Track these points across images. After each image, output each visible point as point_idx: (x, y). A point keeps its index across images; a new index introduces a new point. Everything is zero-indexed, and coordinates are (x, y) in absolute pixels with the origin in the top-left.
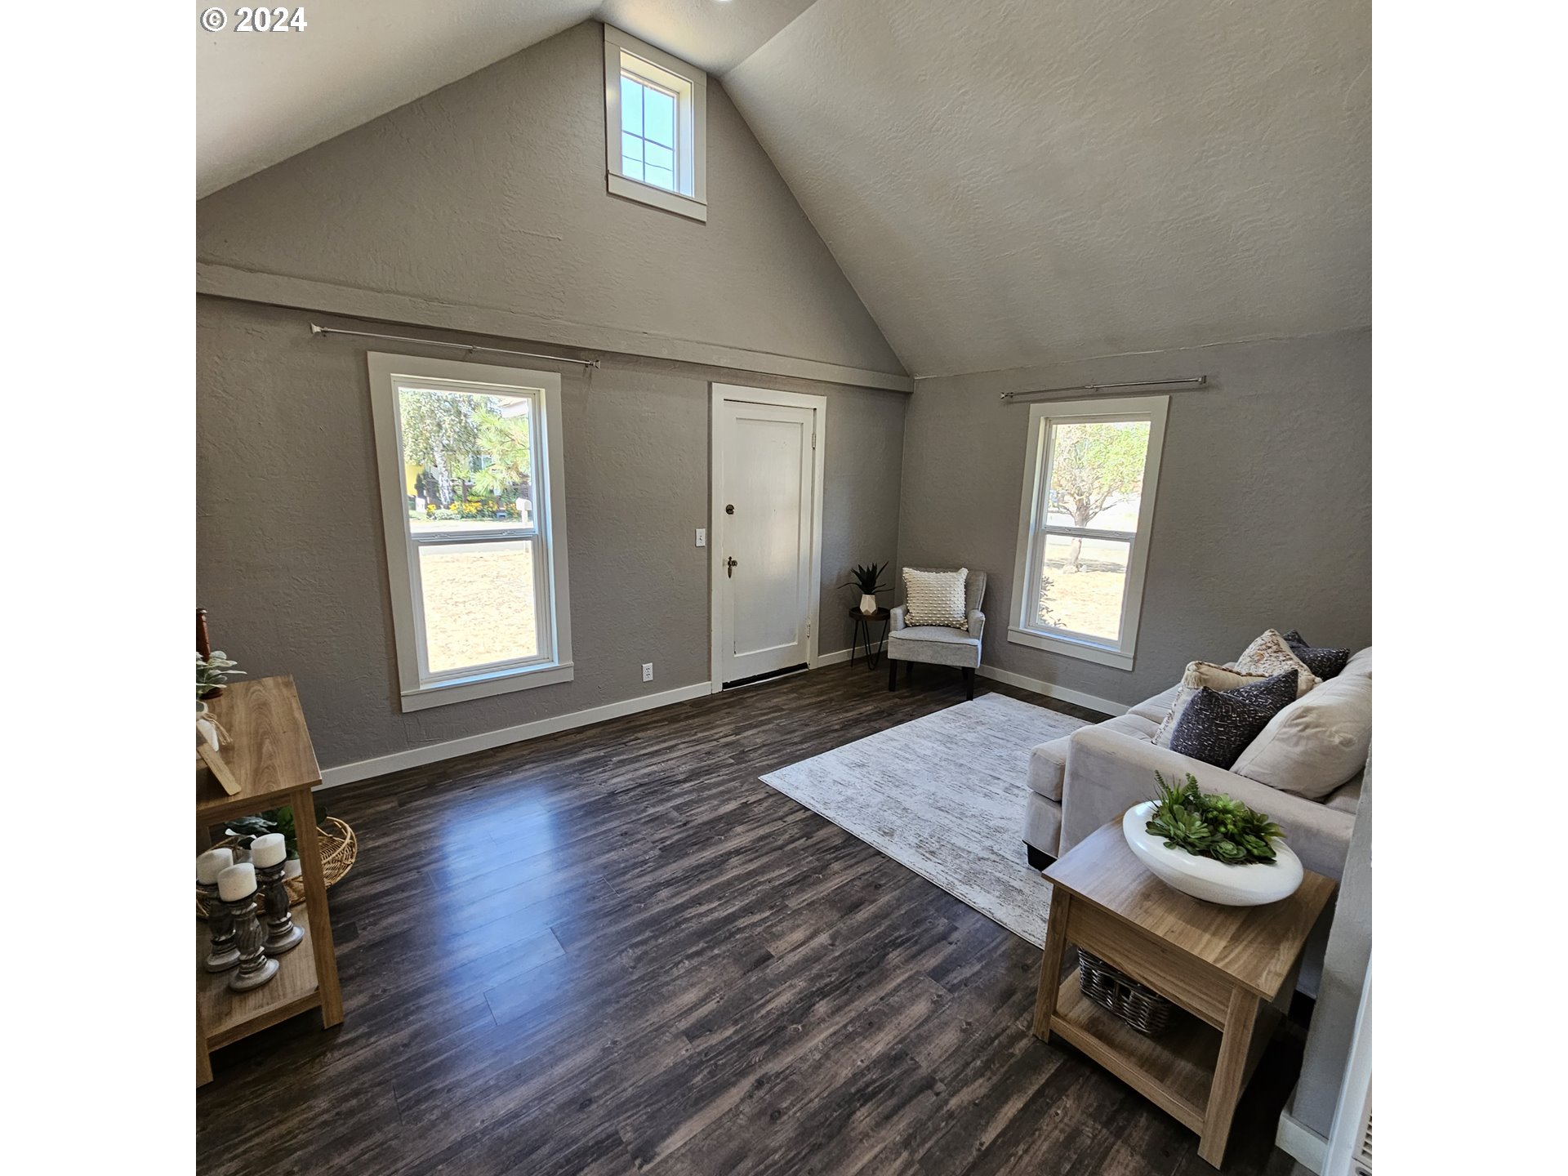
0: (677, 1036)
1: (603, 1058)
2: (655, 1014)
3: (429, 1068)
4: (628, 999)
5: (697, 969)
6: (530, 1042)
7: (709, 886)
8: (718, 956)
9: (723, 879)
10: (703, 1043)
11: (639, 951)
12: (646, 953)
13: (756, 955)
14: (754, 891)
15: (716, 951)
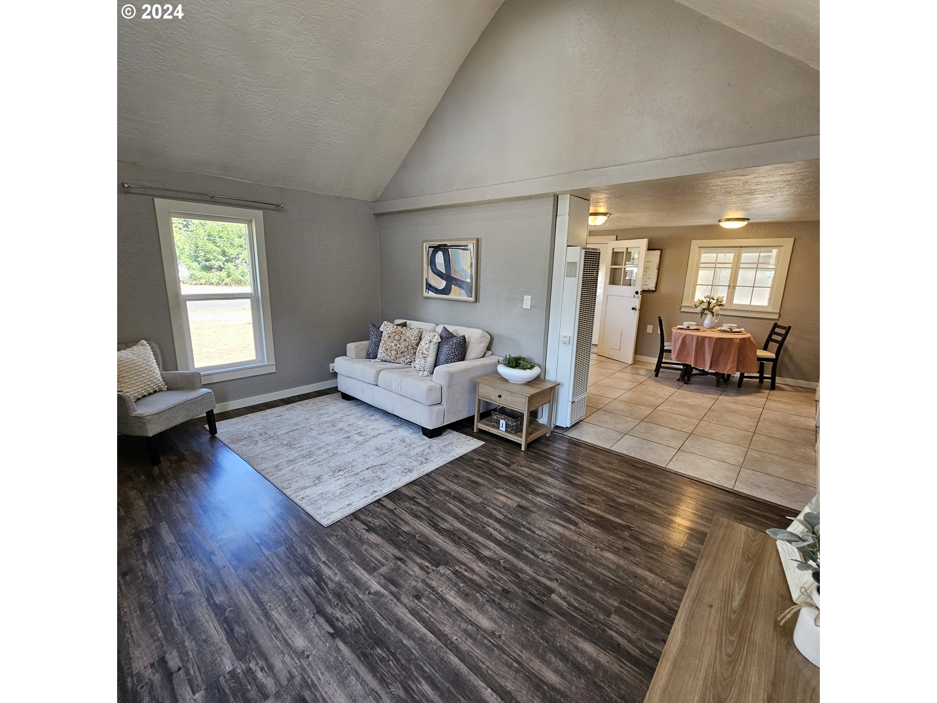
0: (579, 528)
1: (605, 549)
2: (573, 537)
3: (663, 619)
4: (572, 549)
5: (539, 528)
6: (619, 580)
7: (474, 534)
8: (527, 522)
9: (465, 529)
10: (577, 520)
11: (539, 553)
12: (539, 550)
13: (520, 510)
14: (474, 515)
15: (525, 523)
